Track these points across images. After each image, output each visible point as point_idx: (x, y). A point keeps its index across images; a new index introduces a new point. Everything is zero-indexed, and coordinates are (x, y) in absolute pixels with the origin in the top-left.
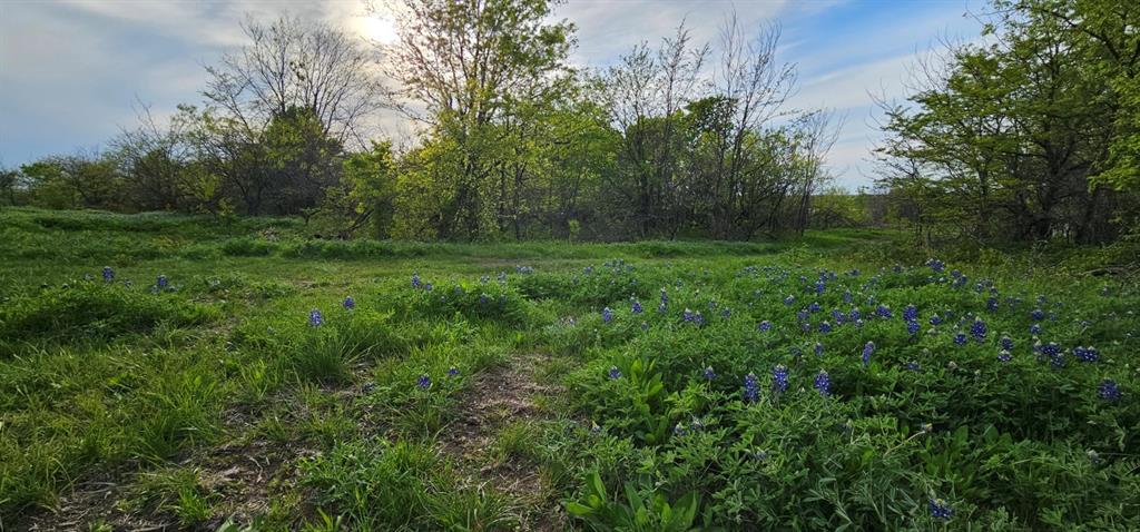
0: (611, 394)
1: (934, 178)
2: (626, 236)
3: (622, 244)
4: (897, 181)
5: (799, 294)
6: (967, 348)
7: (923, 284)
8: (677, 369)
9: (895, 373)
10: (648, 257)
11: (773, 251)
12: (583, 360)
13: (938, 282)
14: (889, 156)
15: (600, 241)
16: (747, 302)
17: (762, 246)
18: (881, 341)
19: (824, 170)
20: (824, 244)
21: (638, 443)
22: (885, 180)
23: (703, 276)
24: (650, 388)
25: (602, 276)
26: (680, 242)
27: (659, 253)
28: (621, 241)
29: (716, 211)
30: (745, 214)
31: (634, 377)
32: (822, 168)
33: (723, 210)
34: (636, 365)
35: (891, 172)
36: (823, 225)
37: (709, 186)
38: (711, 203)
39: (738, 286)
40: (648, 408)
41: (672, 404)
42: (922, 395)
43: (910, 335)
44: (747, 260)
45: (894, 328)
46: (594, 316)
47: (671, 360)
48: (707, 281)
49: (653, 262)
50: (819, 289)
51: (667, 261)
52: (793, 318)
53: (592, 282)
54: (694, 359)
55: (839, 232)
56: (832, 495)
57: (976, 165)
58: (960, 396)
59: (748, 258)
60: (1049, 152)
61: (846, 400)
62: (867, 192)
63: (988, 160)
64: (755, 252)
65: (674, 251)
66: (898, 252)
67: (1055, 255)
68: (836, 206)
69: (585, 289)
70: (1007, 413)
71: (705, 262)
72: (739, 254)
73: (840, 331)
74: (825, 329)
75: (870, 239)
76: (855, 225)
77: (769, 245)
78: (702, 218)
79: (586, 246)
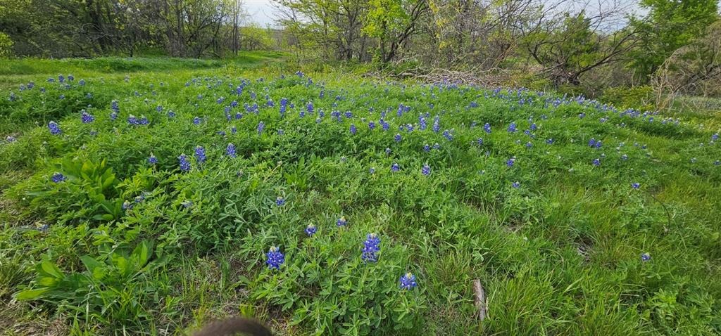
0: (62, 194)
1: (304, 22)
2: (78, 52)
3: (76, 60)
4: (286, 23)
5: (228, 95)
6: (306, 118)
7: (294, 85)
8: (126, 162)
9: (274, 137)
10: (109, 72)
11: (218, 66)
12: (33, 170)
13: (300, 84)
14: (280, 5)
15: (47, 56)
16: (193, 104)
17: (210, 62)
18: (268, 120)
19: (244, 9)
20: (251, 61)
21: (95, 224)
22: (279, 21)
23: (160, 86)
24: (103, 182)
25: (48, 91)
26: (141, 59)
27: (120, 68)
28: (74, 56)
29: (169, 33)
30: (193, 37)
31: (84, 176)
32: (243, 7)
33: (175, 33)
34: (86, 166)
35: (282, 16)
36: (249, 48)
37: (159, 11)
38: (163, 27)
39: (187, 92)
40: (103, 197)
41: (124, 189)
42: (286, 146)
43: (281, 115)
44: (196, 73)
45: (273, 112)
46: (38, 131)
47: (121, 156)
48: (164, 90)
49: (114, 76)
50: (239, 92)
51: (127, 75)
52: (222, 113)
53: (36, 98)
54: (144, 152)
55: (259, 53)
56: (234, 212)
57: (321, 17)
58: (301, 143)
59: (197, 71)
60: (349, 14)
61: (245, 158)
62: (271, 27)
63: (326, 15)
64: (205, 66)
65: (134, 66)
66: (288, 67)
67: (351, 67)
68: (256, 35)
69: (28, 105)
70: (321, 147)
71: (164, 75)
72: (191, 67)
73: (247, 117)
74: (239, 117)
75: (277, 58)
76: (268, 49)
77: (215, 62)
78: (159, 39)
79: (27, 61)
